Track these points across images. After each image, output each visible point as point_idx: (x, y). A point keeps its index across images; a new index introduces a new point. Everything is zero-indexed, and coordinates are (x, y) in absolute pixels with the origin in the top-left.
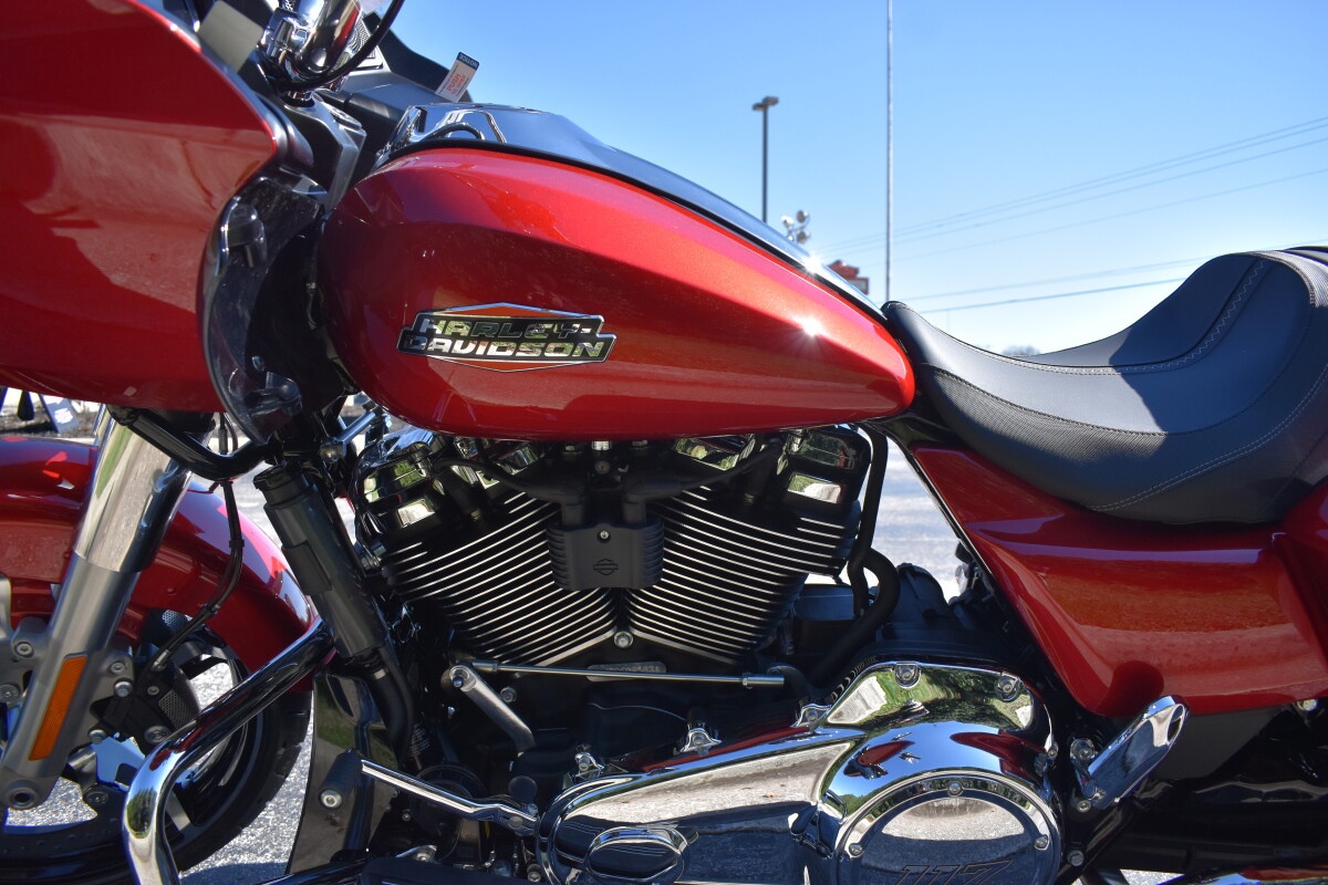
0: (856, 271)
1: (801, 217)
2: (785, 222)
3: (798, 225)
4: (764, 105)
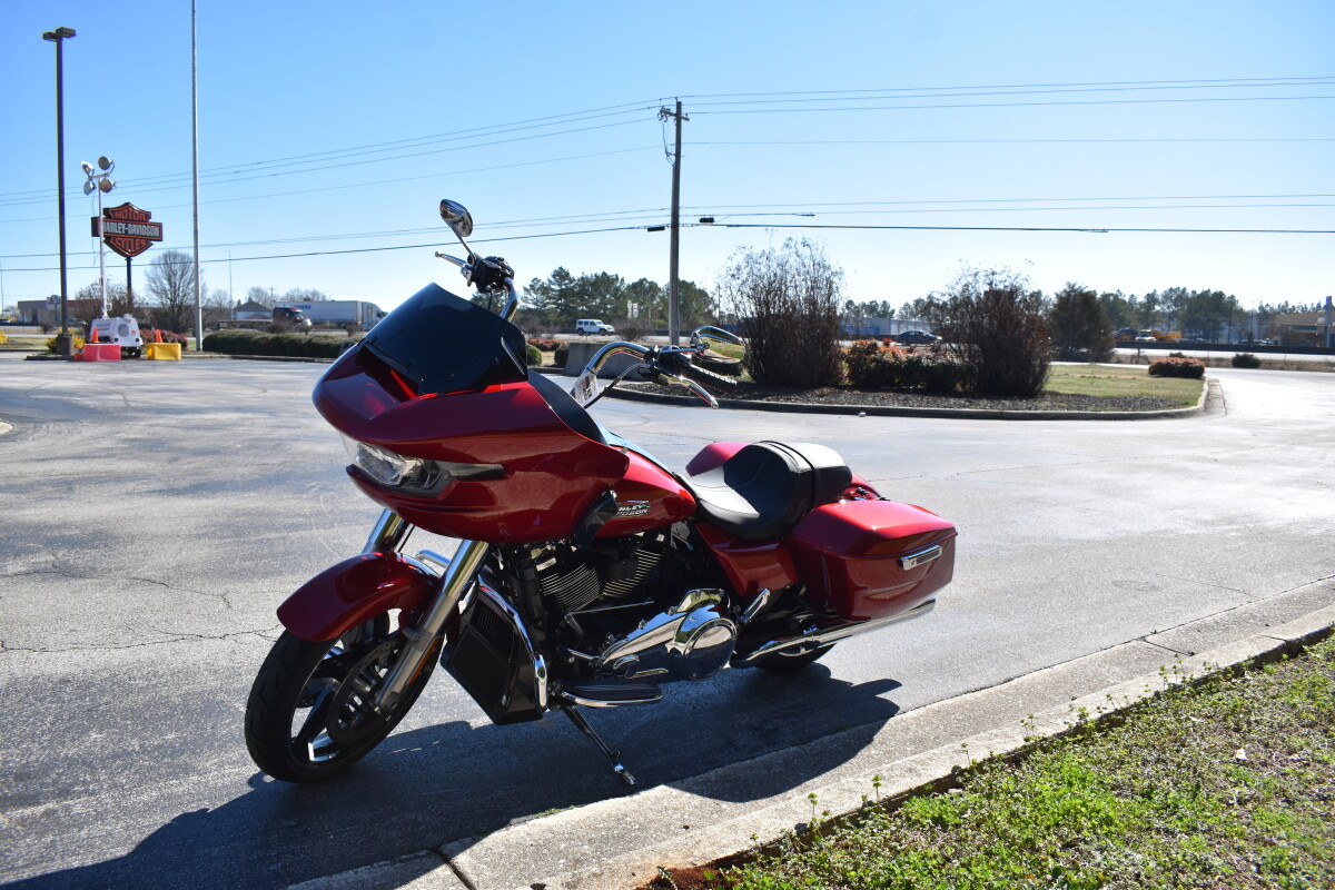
0: (148, 215)
1: (104, 163)
2: (85, 167)
3: (100, 171)
4: (58, 36)
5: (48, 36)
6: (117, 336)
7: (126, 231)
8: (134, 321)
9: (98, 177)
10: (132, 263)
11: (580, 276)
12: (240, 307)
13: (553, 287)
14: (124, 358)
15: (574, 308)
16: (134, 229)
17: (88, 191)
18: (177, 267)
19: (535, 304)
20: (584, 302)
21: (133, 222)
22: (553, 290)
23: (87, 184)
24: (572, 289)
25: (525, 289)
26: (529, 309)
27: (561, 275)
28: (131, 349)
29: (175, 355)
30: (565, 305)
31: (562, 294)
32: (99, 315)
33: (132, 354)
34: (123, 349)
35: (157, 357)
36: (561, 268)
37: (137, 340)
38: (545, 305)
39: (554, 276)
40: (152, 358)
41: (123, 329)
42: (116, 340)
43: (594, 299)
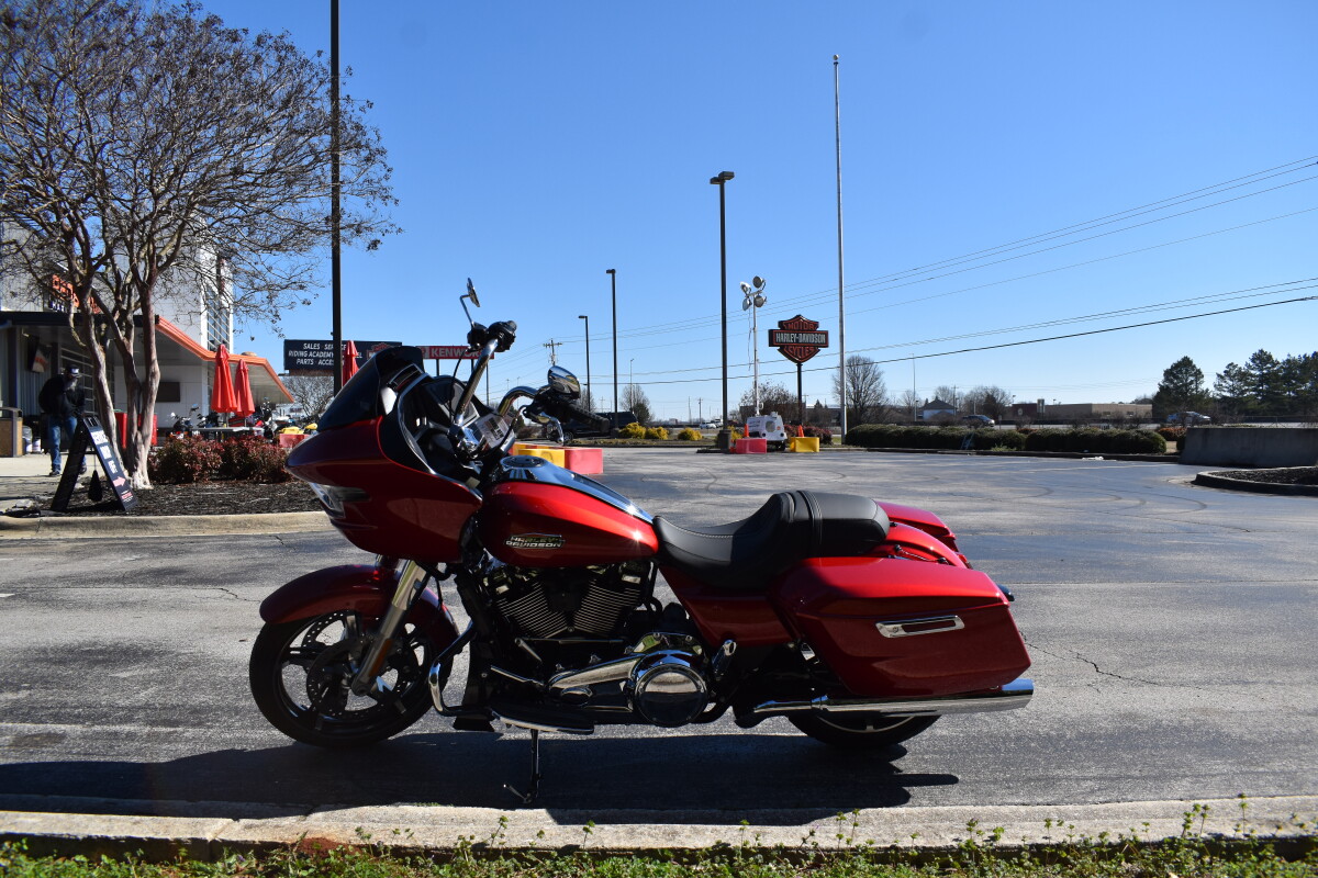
0: (816, 324)
1: (757, 282)
2: (743, 286)
3: (755, 290)
4: (721, 179)
5: (714, 181)
6: (765, 431)
7: (797, 340)
8: (779, 417)
9: (753, 294)
10: (803, 368)
11: (1285, 358)
12: (928, 406)
13: (1253, 372)
14: (769, 450)
15: (1277, 394)
16: (804, 338)
17: (746, 307)
18: (860, 370)
19: (1230, 391)
20: (1291, 387)
21: (803, 331)
22: (1252, 375)
23: (745, 301)
24: (1275, 373)
25: (1219, 375)
26: (1225, 398)
27: (1262, 358)
28: (777, 443)
29: (814, 449)
30: (1267, 391)
31: (1263, 379)
32: (754, 413)
33: (778, 447)
34: (769, 443)
35: (798, 450)
36: (1261, 351)
37: (782, 435)
38: (1243, 392)
39: (1253, 360)
40: (793, 451)
41: (770, 426)
42: (764, 435)
43: (1304, 383)
